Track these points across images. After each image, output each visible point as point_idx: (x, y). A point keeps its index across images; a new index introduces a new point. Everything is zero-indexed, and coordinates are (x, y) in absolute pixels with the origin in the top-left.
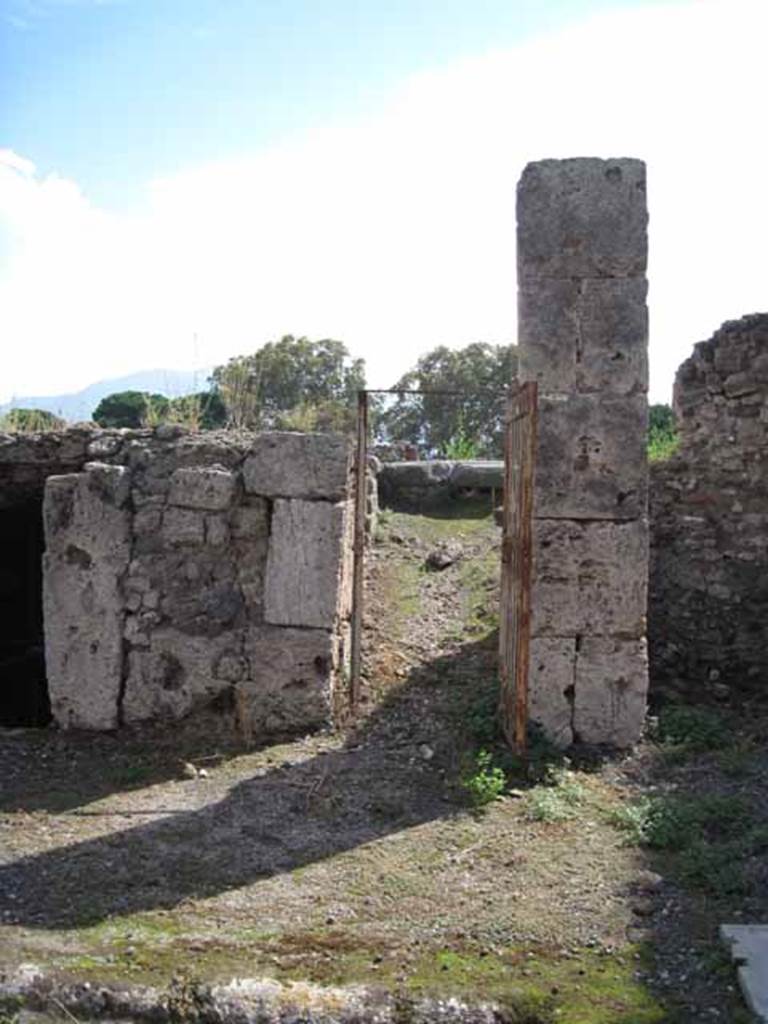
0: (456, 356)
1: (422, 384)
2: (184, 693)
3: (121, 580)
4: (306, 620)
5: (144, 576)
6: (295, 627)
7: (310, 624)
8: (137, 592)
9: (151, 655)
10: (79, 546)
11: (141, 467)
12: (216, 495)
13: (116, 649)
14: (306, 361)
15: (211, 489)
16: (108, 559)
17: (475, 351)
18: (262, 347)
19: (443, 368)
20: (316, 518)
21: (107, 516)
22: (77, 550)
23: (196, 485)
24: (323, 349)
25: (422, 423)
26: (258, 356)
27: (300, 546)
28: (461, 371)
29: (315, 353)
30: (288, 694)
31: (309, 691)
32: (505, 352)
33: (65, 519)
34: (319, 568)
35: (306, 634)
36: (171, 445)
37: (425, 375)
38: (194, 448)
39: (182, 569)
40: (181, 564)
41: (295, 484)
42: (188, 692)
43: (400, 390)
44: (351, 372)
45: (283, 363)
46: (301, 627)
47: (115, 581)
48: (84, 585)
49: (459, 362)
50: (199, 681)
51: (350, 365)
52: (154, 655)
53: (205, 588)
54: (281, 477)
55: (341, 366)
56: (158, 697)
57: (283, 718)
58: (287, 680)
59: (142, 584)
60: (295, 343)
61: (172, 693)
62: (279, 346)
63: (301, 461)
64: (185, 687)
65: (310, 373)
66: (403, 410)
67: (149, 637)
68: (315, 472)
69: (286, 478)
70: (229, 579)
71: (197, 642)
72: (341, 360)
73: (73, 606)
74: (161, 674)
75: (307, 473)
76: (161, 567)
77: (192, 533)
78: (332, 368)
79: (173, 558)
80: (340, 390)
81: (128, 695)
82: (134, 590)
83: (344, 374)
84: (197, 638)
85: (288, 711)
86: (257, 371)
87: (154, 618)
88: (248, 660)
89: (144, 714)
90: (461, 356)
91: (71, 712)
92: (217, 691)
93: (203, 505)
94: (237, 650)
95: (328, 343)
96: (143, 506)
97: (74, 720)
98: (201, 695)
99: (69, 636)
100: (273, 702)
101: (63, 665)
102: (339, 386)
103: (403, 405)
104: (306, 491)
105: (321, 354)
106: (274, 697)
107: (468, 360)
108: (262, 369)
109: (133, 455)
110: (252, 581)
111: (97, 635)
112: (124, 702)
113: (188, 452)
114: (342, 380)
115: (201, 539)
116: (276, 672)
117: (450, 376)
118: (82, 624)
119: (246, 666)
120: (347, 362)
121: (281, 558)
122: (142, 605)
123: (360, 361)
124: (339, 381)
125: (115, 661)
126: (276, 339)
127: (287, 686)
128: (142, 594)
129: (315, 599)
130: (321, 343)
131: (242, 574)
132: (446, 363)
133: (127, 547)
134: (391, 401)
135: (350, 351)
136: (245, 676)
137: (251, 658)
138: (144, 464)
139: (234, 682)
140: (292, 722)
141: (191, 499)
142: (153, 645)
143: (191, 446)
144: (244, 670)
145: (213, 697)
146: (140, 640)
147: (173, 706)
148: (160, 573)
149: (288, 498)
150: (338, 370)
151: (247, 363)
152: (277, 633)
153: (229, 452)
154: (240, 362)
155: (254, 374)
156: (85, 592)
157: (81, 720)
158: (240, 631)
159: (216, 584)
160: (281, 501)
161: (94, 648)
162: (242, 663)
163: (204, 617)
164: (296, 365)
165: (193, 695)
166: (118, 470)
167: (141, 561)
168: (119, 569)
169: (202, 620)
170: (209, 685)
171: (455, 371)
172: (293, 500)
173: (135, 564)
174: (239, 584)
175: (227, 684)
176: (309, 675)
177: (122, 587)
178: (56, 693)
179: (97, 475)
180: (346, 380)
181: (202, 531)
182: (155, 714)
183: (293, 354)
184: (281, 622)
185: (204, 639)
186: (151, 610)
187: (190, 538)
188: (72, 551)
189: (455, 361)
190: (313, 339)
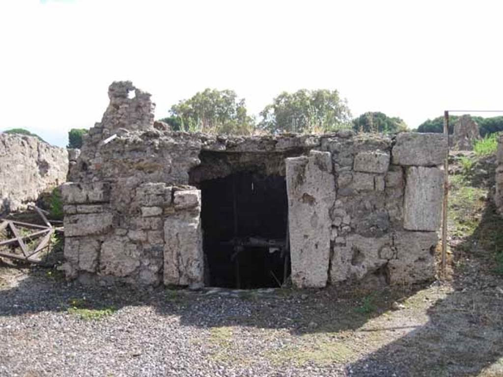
0: (292, 96)
1: (275, 111)
2: (363, 267)
3: (331, 210)
4: (426, 227)
5: (343, 208)
6: (420, 231)
7: (428, 229)
8: (340, 216)
9: (345, 248)
10: (309, 194)
11: (336, 152)
12: (381, 165)
13: (328, 246)
14: (217, 100)
15: (378, 162)
16: (325, 200)
17: (301, 94)
18: (195, 94)
19: (286, 102)
20: (431, 176)
21: (324, 177)
22: (308, 195)
23: (370, 161)
24: (224, 94)
25: (276, 129)
26: (193, 99)
27: (423, 190)
28: (294, 103)
29: (221, 96)
30: (417, 265)
31: (427, 263)
32: (316, 93)
33: (300, 180)
34: (432, 201)
35: (426, 234)
36: (350, 140)
37: (277, 106)
38: (363, 142)
39: (362, 204)
40: (361, 201)
41: (422, 159)
42: (366, 266)
43: (264, 114)
44: (239, 105)
45: (206, 102)
46: (423, 231)
47: (328, 211)
48: (312, 214)
49: (293, 99)
50: (371, 261)
51: (239, 102)
52: (348, 248)
53: (372, 213)
54: (414, 156)
55: (234, 102)
56: (349, 269)
57: (414, 277)
58: (416, 258)
59: (341, 212)
60: (211, 92)
61: (356, 267)
62: (204, 94)
63: (424, 147)
64: (364, 263)
65: (218, 106)
66: (266, 123)
67: (345, 239)
68: (431, 153)
69: (416, 156)
70: (383, 208)
71: (370, 240)
72: (234, 100)
73: (306, 224)
74: (351, 258)
75: (427, 153)
76: (352, 203)
77: (369, 185)
78: (230, 104)
79: (358, 198)
80: (234, 115)
81: (334, 268)
82: (337, 216)
83: (236, 107)
84: (370, 239)
85: (417, 273)
86: (193, 106)
87: (348, 229)
88: (396, 249)
89: (342, 278)
90: (294, 96)
91: (304, 278)
92: (380, 265)
93: (375, 171)
94: (391, 244)
95: (227, 92)
96: (341, 172)
97: (305, 283)
98: (371, 267)
99: (303, 240)
100: (410, 269)
101: (300, 255)
102: (233, 113)
103: (266, 121)
104: (426, 162)
105: (224, 97)
106: (410, 267)
107: (297, 97)
108: (195, 105)
109: (331, 146)
110: (394, 209)
111: (318, 239)
112: (331, 272)
113: (361, 144)
114: (235, 109)
115: (373, 188)
116: (411, 254)
117: (289, 106)
118: (311, 234)
119: (395, 251)
120: (237, 100)
121: (414, 197)
122: (342, 223)
123: (243, 100)
124: (233, 110)
125: (327, 252)
126: (202, 91)
127: (416, 261)
128: (342, 217)
129: (431, 216)
130: (224, 92)
131: (389, 205)
132: (287, 100)
133: (334, 193)
134: (259, 120)
135: (238, 95)
136: (395, 256)
137: (398, 247)
138: (338, 150)
139: (389, 260)
140: (419, 279)
141: (368, 168)
142: (347, 242)
143: (361, 141)
144: (394, 254)
145: (377, 268)
146: (341, 241)
147: (357, 274)
148: (352, 206)
149: (417, 166)
150: (232, 104)
151: (188, 103)
152: (411, 234)
153: (381, 143)
154: (184, 102)
155: (192, 108)
156: (312, 217)
157: (309, 283)
158: (391, 234)
159: (377, 211)
160: (414, 168)
161: (316, 246)
162: (393, 250)
163: (374, 228)
164: (212, 103)
165: (368, 268)
166: (327, 154)
167: (342, 201)
168: (330, 205)
169: (373, 229)
170: (376, 262)
171: (291, 103)
172: (420, 167)
173: (339, 202)
174: (388, 210)
175: (386, 261)
176: (427, 255)
177: (332, 214)
178: (296, 269)
179: (317, 157)
180: (237, 109)
181: (373, 184)
182: (348, 278)
183: (210, 98)
184: (414, 229)
185: (374, 238)
186: (346, 225)
187: (367, 188)
188: (306, 196)
189: (292, 99)
190: (220, 89)
